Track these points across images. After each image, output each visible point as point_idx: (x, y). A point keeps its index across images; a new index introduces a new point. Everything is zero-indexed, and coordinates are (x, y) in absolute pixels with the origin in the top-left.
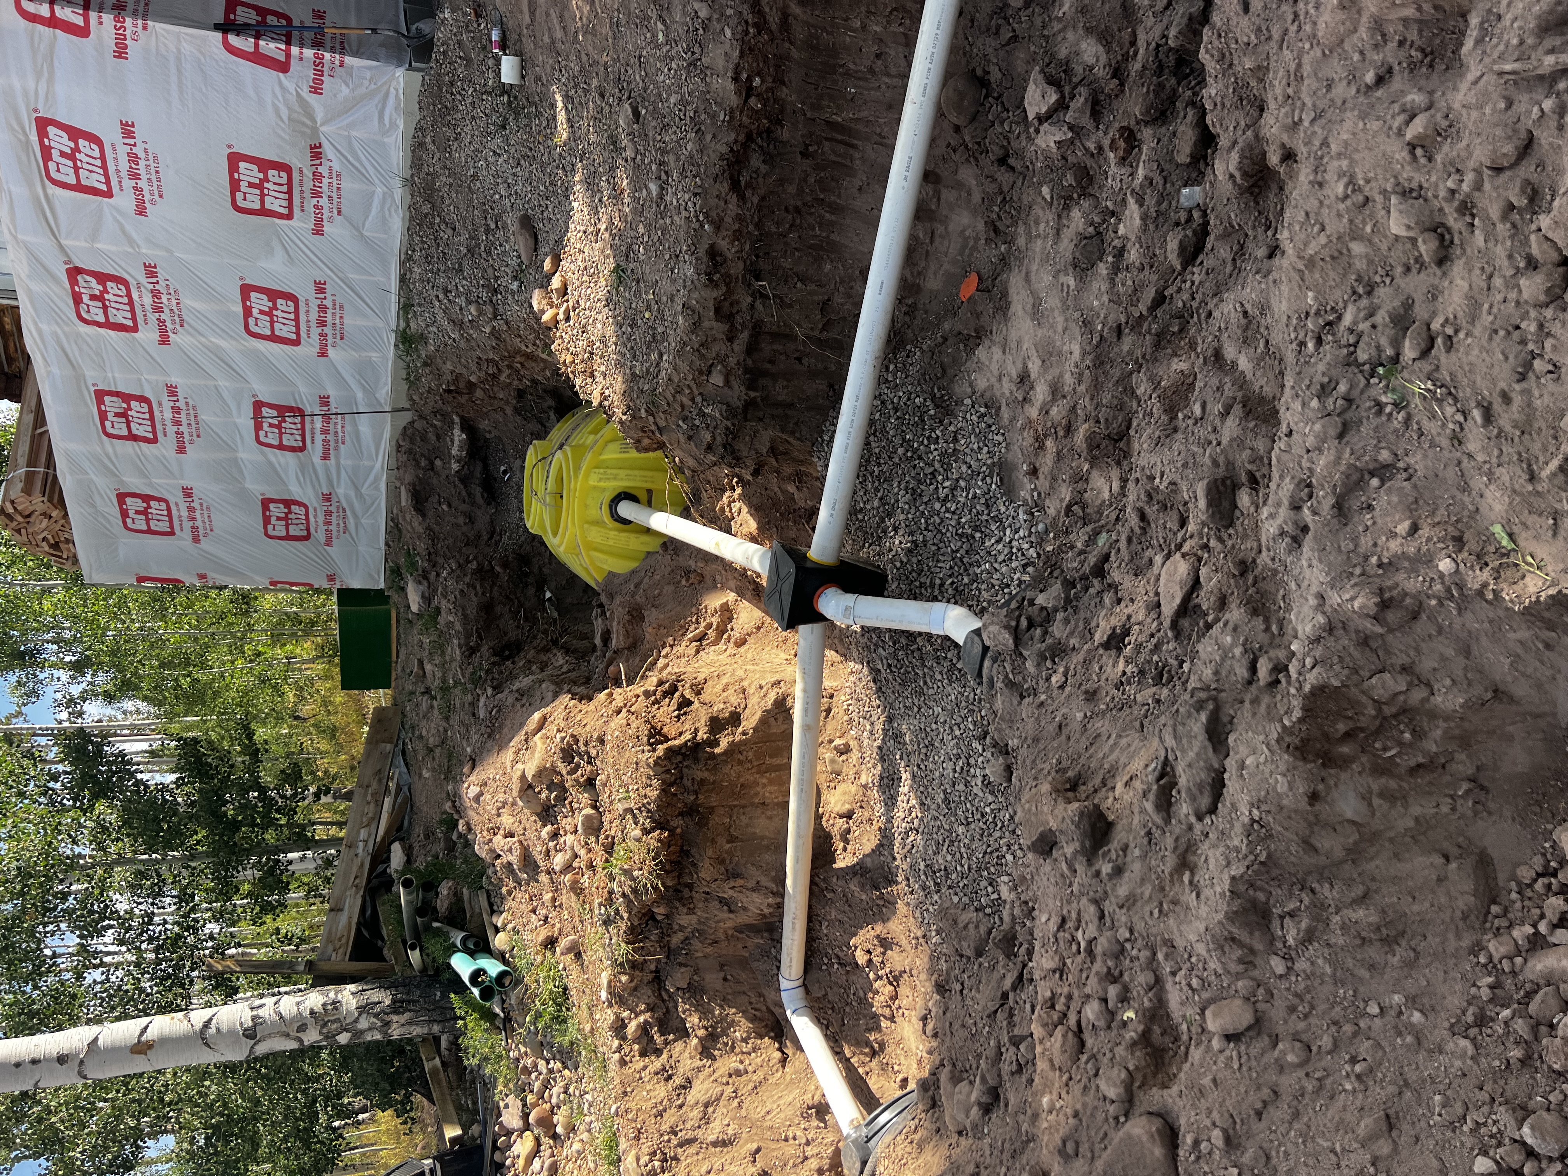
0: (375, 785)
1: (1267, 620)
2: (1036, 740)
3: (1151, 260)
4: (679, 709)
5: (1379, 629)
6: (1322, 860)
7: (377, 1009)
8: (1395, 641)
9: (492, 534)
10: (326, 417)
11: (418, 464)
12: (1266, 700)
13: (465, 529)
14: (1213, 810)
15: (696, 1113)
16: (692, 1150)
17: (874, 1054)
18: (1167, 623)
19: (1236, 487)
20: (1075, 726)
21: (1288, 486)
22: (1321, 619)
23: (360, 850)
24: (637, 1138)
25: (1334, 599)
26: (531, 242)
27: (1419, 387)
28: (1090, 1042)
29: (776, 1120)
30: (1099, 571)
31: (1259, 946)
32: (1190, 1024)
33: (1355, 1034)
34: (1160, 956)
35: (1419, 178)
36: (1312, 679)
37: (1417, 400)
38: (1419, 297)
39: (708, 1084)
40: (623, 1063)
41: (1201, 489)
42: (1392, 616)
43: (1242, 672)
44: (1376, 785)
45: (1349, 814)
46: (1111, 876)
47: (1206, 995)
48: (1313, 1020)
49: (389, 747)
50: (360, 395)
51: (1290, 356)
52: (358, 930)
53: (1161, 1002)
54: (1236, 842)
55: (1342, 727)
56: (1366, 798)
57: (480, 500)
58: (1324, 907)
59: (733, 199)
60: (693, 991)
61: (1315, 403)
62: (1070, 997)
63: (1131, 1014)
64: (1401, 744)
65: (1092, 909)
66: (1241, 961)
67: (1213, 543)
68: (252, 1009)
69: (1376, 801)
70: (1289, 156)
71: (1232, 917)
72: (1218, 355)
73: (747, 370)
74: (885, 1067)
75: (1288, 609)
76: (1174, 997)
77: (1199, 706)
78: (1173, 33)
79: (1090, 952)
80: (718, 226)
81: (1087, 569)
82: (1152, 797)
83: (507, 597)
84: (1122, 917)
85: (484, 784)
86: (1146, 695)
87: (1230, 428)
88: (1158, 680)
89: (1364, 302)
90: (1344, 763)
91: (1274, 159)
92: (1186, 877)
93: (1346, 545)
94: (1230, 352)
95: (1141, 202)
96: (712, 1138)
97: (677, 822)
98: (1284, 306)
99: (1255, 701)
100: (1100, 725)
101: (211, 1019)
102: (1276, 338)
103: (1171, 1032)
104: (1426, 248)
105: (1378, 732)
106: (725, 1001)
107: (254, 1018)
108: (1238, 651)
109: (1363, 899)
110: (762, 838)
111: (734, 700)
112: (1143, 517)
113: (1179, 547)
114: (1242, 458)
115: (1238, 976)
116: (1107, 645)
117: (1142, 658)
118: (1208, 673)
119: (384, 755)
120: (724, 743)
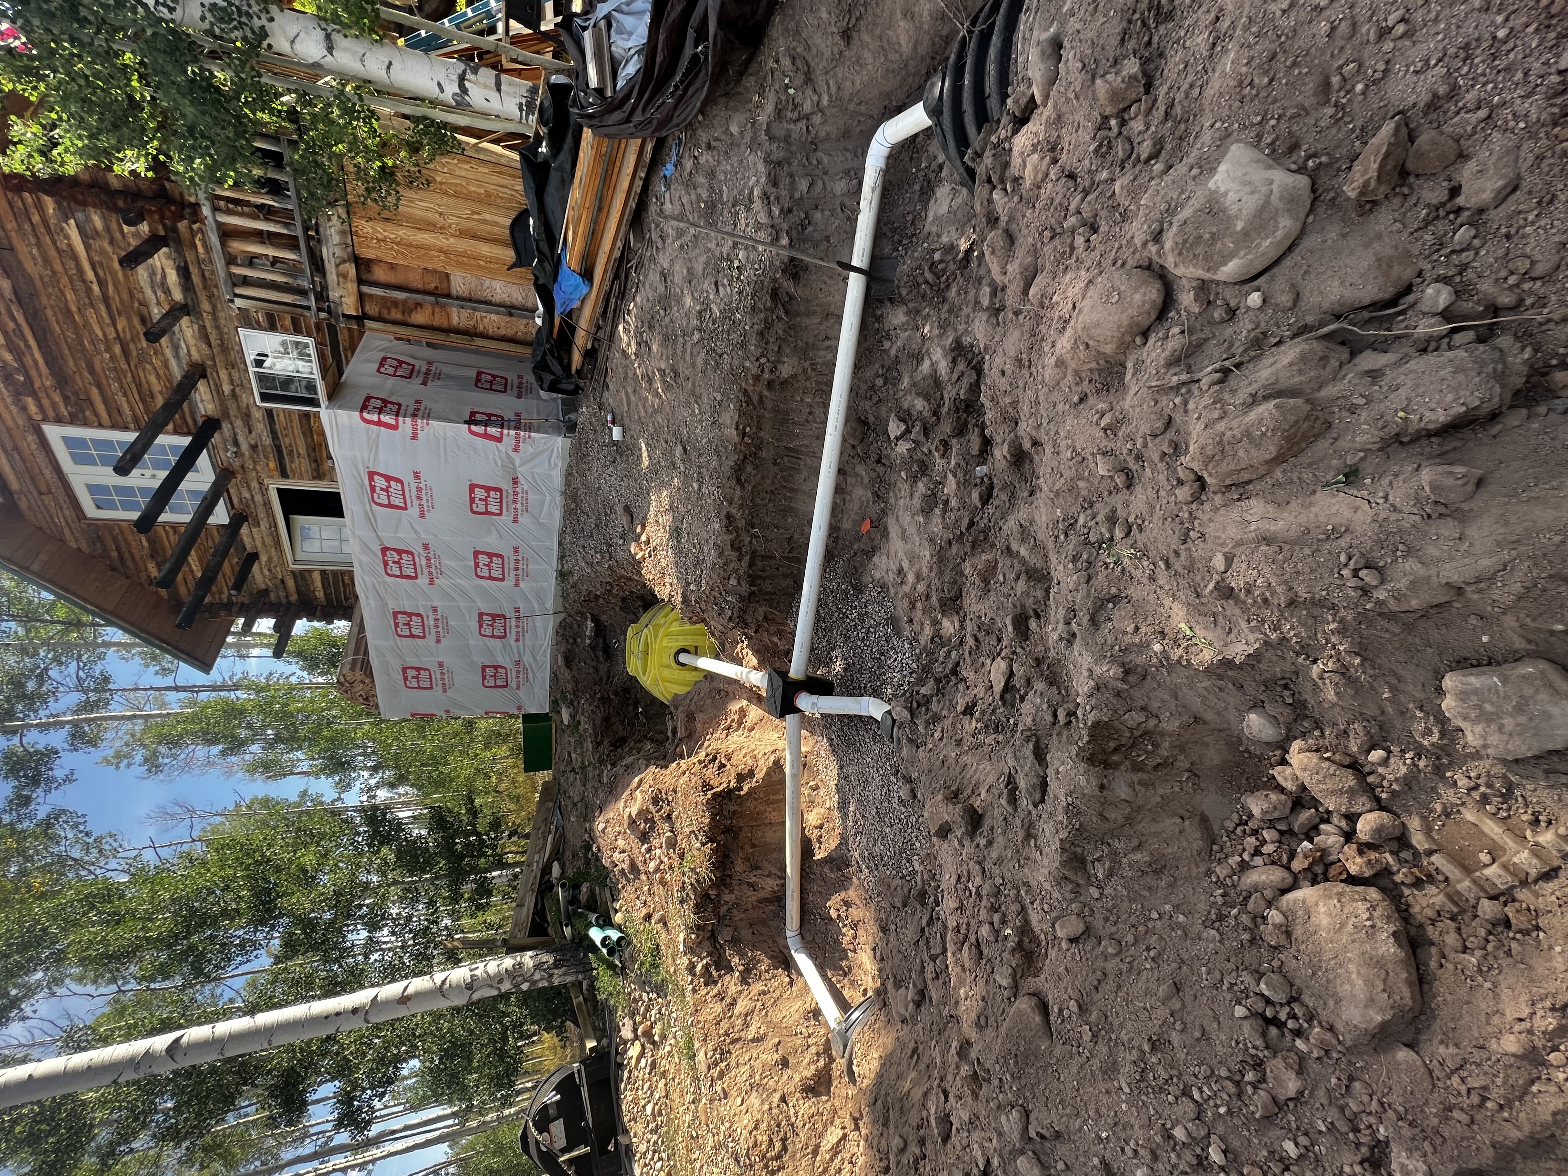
0: (543, 828)
1: (1058, 688)
2: (930, 771)
3: (963, 505)
4: (719, 769)
5: (1125, 687)
6: (1112, 825)
7: (545, 966)
8: (1136, 693)
9: (609, 678)
10: (518, 619)
11: (567, 643)
12: (1065, 733)
13: (593, 676)
14: (1042, 801)
15: (740, 1021)
16: (738, 1046)
17: (845, 974)
18: (998, 697)
19: (1027, 618)
20: (951, 761)
21: (1061, 612)
22: (1092, 683)
23: (534, 868)
24: (705, 1040)
25: (1098, 670)
26: (629, 519)
27: (1127, 552)
28: (986, 952)
29: (789, 1022)
30: (955, 672)
31: (1082, 882)
32: (1046, 934)
33: (1146, 932)
34: (1023, 893)
35: (1110, 445)
36: (1091, 718)
37: (1126, 560)
38: (1119, 507)
39: (746, 1001)
40: (694, 991)
41: (1008, 621)
42: (1131, 679)
43: (1049, 718)
44: (1136, 777)
45: (1123, 797)
46: (986, 847)
47: (1053, 915)
48: (1120, 926)
49: (551, 805)
50: (536, 606)
51: (1050, 544)
52: (533, 917)
53: (1027, 922)
54: (1060, 818)
55: (1112, 745)
56: (1131, 785)
57: (602, 659)
58: (1116, 854)
59: (738, 488)
60: (735, 942)
61: (1071, 565)
62: (968, 924)
63: (1009, 931)
64: (1147, 752)
65: (978, 867)
66: (1072, 892)
67: (1018, 650)
68: (471, 970)
69: (1137, 787)
70: (1035, 443)
71: (1064, 864)
72: (1008, 548)
73: (749, 576)
74: (852, 983)
75: (1070, 680)
76: (1034, 919)
77: (1028, 740)
78: (962, 392)
79: (978, 894)
80: (730, 503)
81: (947, 671)
82: (1005, 796)
83: (617, 712)
84: (996, 871)
85: (607, 822)
86: (990, 739)
87: (1021, 586)
88: (996, 731)
89: (1089, 512)
90: (1116, 766)
91: (1027, 445)
92: (1032, 843)
93: (1100, 640)
94: (1015, 546)
95: (955, 476)
96: (750, 1037)
97: (721, 837)
98: (1044, 518)
99: (1059, 734)
100: (966, 759)
101: (446, 979)
102: (1040, 536)
103: (1035, 940)
104: (1120, 480)
105: (1133, 746)
106: (754, 947)
107: (472, 976)
108: (1045, 706)
109: (1139, 847)
110: (771, 844)
111: (750, 762)
112: (976, 639)
113: (999, 654)
114: (1029, 602)
115: (1072, 901)
116: (964, 713)
117: (986, 718)
118: (1029, 720)
119: (548, 809)
120: (746, 788)
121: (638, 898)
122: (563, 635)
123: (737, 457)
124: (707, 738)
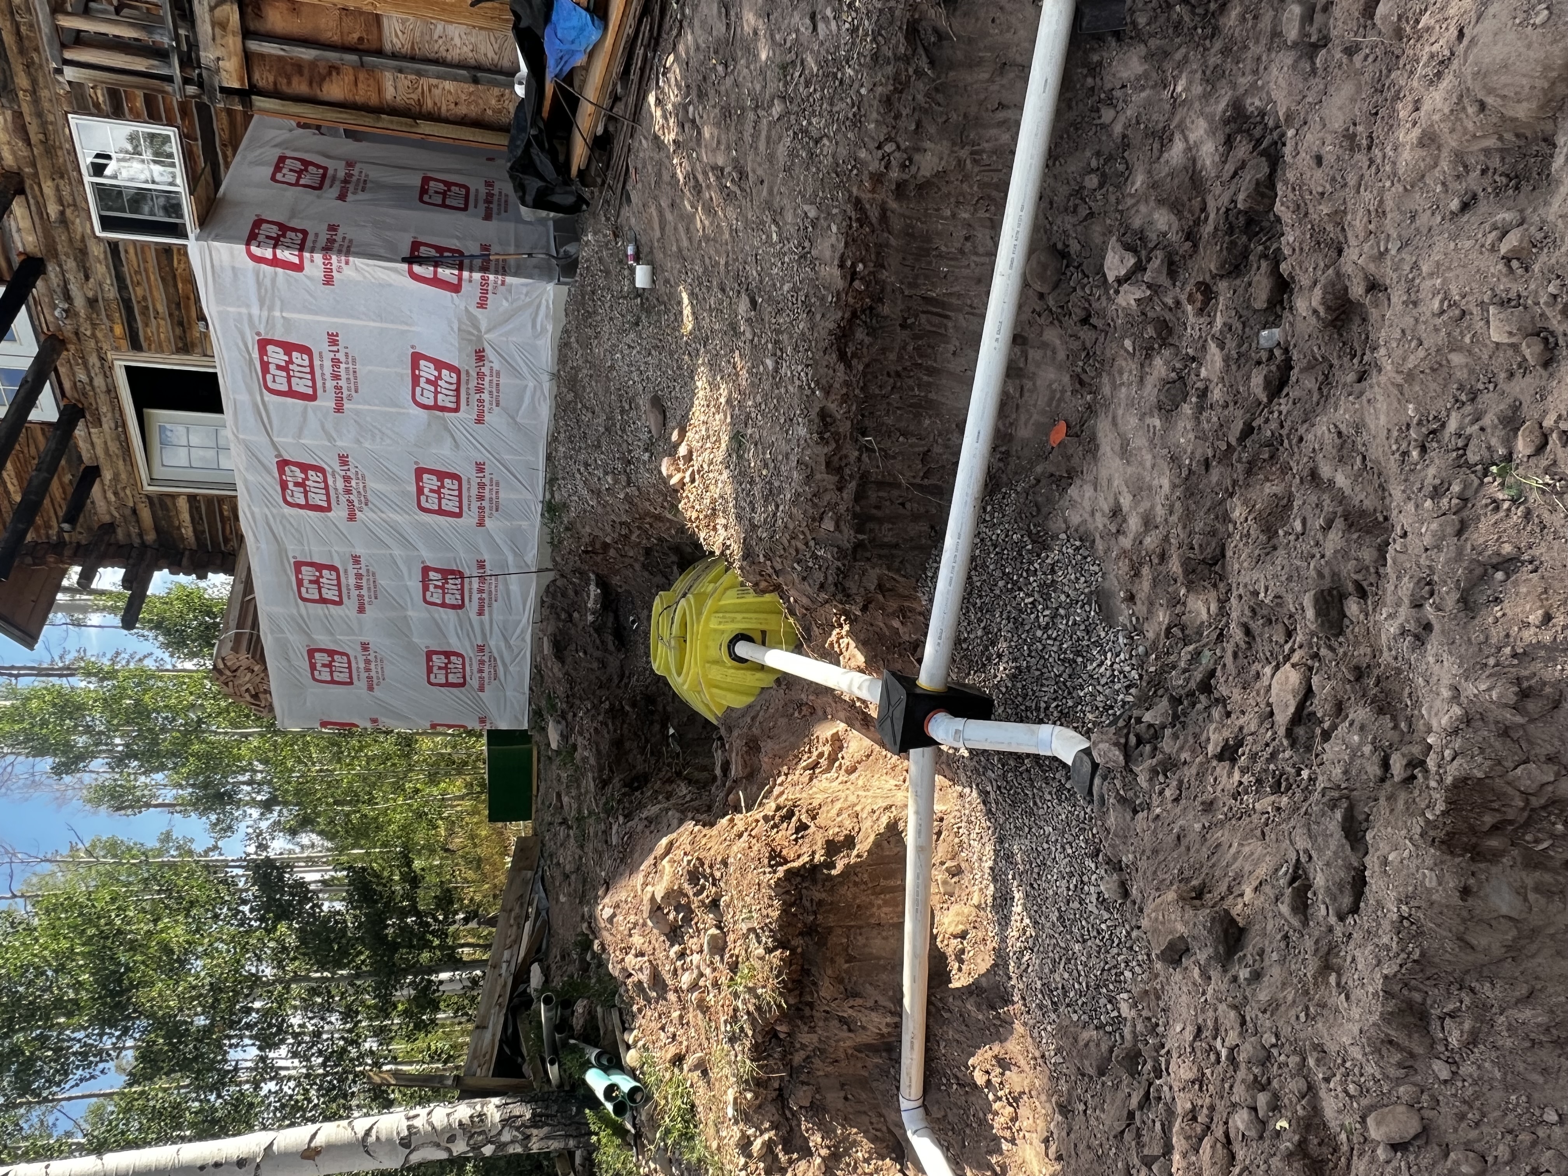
0: (517, 910)
1: (1394, 718)
2: (1155, 852)
3: (1235, 398)
4: (797, 832)
5: (1519, 719)
6: (1481, 958)
7: (519, 1123)
8: (1537, 731)
9: (622, 677)
10: (482, 579)
11: (558, 616)
12: (1402, 796)
13: (598, 673)
14: (1355, 910)
18: (1282, 732)
19: (1343, 597)
20: (1192, 837)
21: (1407, 586)
22: (1457, 711)
23: (503, 971)
25: (1469, 689)
26: (660, 418)
27: (1537, 482)
28: (1240, 1154)
30: (1206, 687)
31: (1419, 1050)
32: (1350, 1133)
33: (1534, 1144)
34: (1311, 1062)
35: (1516, 288)
36: (1452, 771)
37: (1535, 495)
38: (1526, 400)
41: (1308, 601)
42: (1532, 706)
43: (1374, 770)
44: (1530, 879)
45: (1504, 910)
46: (1249, 981)
47: (1365, 1102)
48: (1485, 1129)
49: (530, 874)
50: (510, 559)
51: (1392, 465)
52: (501, 1048)
53: (1316, 1110)
54: (1385, 940)
55: (1489, 820)
56: (1521, 892)
57: (611, 647)
58: (1486, 1007)
59: (841, 367)
60: (816, 1109)
61: (1428, 503)
62: (1212, 1108)
63: (1283, 1124)
64: (1553, 836)
65: (1233, 1014)
66: (1400, 1065)
67: (1323, 652)
68: (408, 1119)
69: (1532, 896)
70: (1374, 286)
71: (1387, 1018)
72: (1314, 474)
73: (855, 516)
75: (1417, 704)
76: (1330, 1106)
77: (1333, 805)
78: (1241, 197)
79: (1232, 1060)
80: (827, 391)
81: (1193, 685)
82: (1287, 898)
83: (635, 734)
84: (1265, 1022)
85: (617, 906)
86: (1265, 803)
87: (1334, 540)
88: (1276, 789)
89: (1468, 409)
90: (1495, 857)
91: (1357, 290)
92: (1333, 979)
93: (1477, 636)
94: (1325, 471)
95: (1221, 346)
97: (797, 942)
98: (1383, 420)
99: (1391, 798)
100: (1218, 834)
101: (371, 1128)
102: (1374, 453)
103: (1329, 1141)
104: (1531, 351)
105: (1527, 825)
106: (847, 1121)
107: (409, 1128)
108: (1367, 749)
109: (1529, 998)
110: (879, 958)
111: (848, 824)
112: (1248, 632)
113: (1287, 658)
114: (1348, 569)
115: (1398, 1082)
116: (1220, 757)
117: (1258, 767)
118: (1337, 772)
119: (525, 882)
120: (840, 865)
121: (663, 1028)
122: (552, 606)
123: (840, 314)
124: (779, 781)
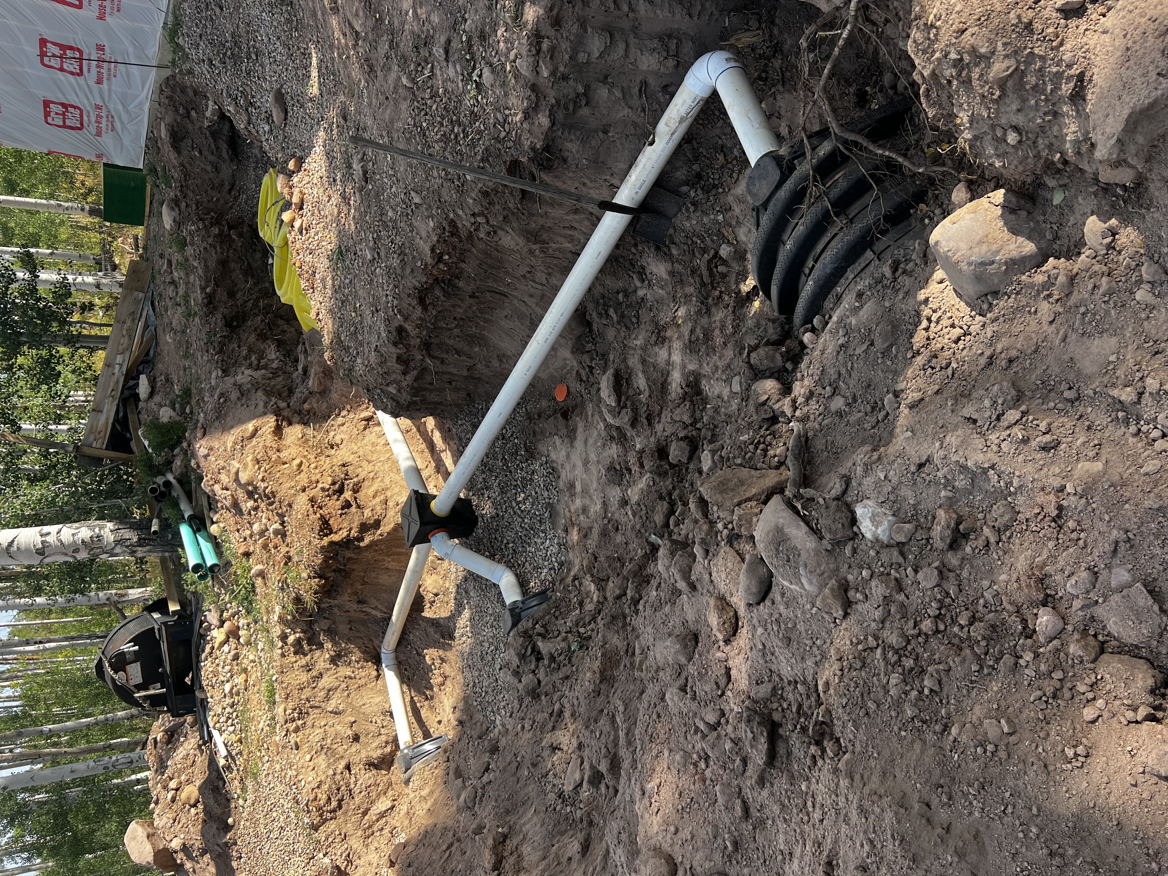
0: (129, 323)
4: (342, 509)
7: (128, 543)
9: (232, 186)
10: (101, 60)
11: (177, 111)
13: (211, 175)
15: (322, 694)
16: (316, 711)
17: (427, 699)
23: (116, 370)
24: (287, 698)
29: (367, 709)
39: (332, 679)
40: (283, 655)
49: (141, 295)
50: (131, 50)
52: (113, 424)
57: (225, 155)
59: (419, 309)
60: (331, 633)
68: (42, 536)
73: (413, 388)
74: (432, 708)
80: (406, 318)
85: (211, 449)
96: (330, 709)
101: (13, 541)
106: (349, 640)
107: (43, 542)
110: (383, 585)
111: (379, 509)
120: (367, 540)
121: (238, 531)
122: (170, 98)
123: (424, 279)
124: (343, 414)
